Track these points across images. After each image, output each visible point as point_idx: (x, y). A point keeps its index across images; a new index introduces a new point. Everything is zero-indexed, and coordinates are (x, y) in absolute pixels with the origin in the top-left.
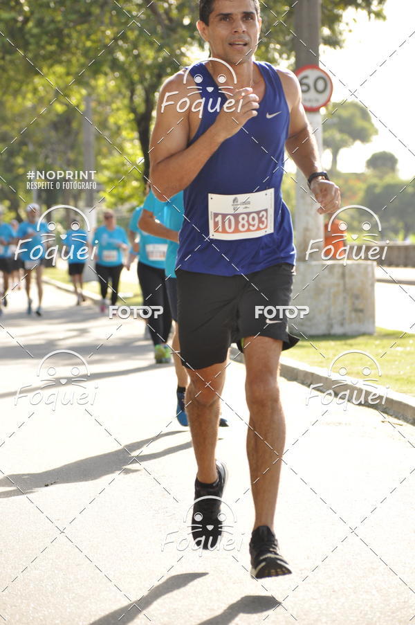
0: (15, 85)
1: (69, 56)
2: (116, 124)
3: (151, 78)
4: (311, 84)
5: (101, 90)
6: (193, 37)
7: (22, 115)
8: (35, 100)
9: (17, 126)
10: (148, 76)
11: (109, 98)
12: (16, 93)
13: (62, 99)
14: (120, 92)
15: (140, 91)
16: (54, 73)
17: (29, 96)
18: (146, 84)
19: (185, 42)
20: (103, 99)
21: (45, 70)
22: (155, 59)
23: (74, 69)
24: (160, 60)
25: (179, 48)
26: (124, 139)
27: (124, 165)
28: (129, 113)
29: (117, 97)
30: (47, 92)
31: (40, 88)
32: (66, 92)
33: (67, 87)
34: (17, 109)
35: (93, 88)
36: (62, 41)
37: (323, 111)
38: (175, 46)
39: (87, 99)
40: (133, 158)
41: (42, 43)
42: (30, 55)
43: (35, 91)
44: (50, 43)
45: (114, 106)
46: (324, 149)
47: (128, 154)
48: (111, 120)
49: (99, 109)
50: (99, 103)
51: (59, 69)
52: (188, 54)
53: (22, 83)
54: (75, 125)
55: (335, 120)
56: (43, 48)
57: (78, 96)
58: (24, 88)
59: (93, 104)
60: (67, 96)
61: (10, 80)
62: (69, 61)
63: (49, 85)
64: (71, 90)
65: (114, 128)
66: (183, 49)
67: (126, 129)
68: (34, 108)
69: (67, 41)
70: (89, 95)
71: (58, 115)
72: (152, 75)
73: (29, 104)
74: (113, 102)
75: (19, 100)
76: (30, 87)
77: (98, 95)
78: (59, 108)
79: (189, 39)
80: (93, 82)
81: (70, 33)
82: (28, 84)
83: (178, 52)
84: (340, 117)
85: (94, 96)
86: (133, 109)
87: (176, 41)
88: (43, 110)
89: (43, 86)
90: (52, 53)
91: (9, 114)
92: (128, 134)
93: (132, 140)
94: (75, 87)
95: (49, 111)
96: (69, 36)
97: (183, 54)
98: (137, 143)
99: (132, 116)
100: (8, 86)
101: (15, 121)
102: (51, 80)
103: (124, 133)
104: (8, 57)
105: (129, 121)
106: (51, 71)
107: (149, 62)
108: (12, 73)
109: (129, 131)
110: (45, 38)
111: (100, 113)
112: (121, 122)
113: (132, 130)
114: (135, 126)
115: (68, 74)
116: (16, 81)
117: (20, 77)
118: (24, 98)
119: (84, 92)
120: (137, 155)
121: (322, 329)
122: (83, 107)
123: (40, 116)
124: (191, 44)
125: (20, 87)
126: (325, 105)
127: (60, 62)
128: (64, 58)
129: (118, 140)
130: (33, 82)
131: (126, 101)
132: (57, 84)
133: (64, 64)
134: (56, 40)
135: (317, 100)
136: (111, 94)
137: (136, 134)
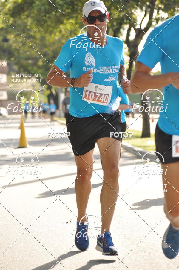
0: (50, 29)
1: (77, 15)
3: (117, 25)
6: (137, 5)
7: (54, 43)
8: (60, 36)
9: (51, 49)
10: (115, 24)
12: (51, 33)
15: (111, 32)
16: (70, 23)
17: (58, 34)
18: (114, 28)
19: (133, 8)
21: (65, 21)
22: (119, 16)
23: (79, 21)
24: (121, 16)
25: (131, 11)
30: (66, 32)
31: (63, 30)
32: (76, 32)
33: (76, 30)
34: (51, 41)
36: (73, 7)
38: (129, 9)
41: (64, 8)
42: (58, 14)
43: (60, 32)
44: (68, 9)
51: (72, 21)
52: (135, 13)
53: (54, 27)
56: (65, 11)
58: (55, 30)
61: (48, 26)
62: (77, 17)
63: (67, 29)
66: (133, 11)
68: (60, 40)
69: (76, 7)
72: (117, 23)
73: (57, 38)
75: (53, 36)
76: (58, 30)
79: (136, 6)
81: (78, 3)
82: (57, 28)
83: (130, 12)
87: (129, 7)
89: (64, 29)
90: (69, 13)
91: (47, 43)
96: (77, 5)
97: (132, 13)
100: (47, 29)
101: (50, 46)
102: (68, 26)
104: (47, 15)
106: (68, 22)
107: (116, 17)
108: (49, 23)
110: (65, 6)
115: (76, 23)
116: (52, 27)
117: (53, 25)
118: (55, 35)
124: (136, 9)
125: (53, 30)
127: (72, 18)
128: (74, 15)
130: (59, 27)
132: (71, 28)
133: (74, 19)
134: (71, 7)
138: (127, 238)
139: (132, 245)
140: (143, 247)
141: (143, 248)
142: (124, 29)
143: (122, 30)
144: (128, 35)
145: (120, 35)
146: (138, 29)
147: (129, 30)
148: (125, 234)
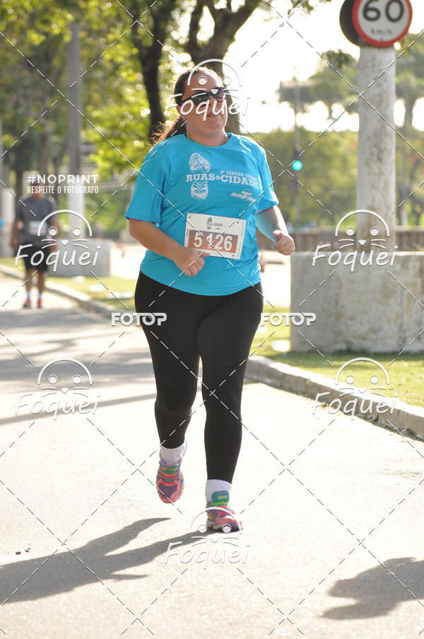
2: (112, 61)
4: (382, 8)
5: (93, 14)
11: (104, 26)
13: (40, 26)
14: (119, 18)
15: (145, 17)
20: (95, 27)
26: (124, 83)
27: (123, 117)
28: (132, 48)
29: (114, 26)
30: (19, 17)
31: (10, 10)
32: (46, 17)
33: (46, 10)
35: (82, 12)
37: (397, 46)
39: (73, 26)
40: (136, 109)
43: (3, 15)
45: (111, 37)
46: (397, 99)
47: (128, 103)
48: (107, 56)
49: (90, 41)
50: (90, 32)
54: (56, 62)
55: (411, 59)
57: (61, 23)
59: (82, 34)
60: (47, 22)
63: (22, 7)
64: (52, 14)
65: (109, 66)
67: (127, 68)
70: (77, 21)
71: (33, 48)
74: (109, 32)
77: (89, 22)
78: (36, 38)
80: (82, 5)
84: (417, 55)
85: (83, 24)
86: (136, 42)
88: (13, 42)
89: (14, 7)
92: (129, 75)
93: (133, 84)
94: (58, 11)
95: (20, 44)
98: (141, 87)
99: (135, 51)
103: (124, 74)
105: (132, 57)
109: (130, 71)
111: (91, 47)
112: (120, 59)
113: (135, 71)
114: (139, 65)
119: (70, 17)
120: (140, 105)
121: (391, 345)
122: (67, 38)
123: (9, 49)
126: (400, 38)
129: (116, 84)
131: (128, 31)
132: (32, 5)
135: (390, 32)
136: (106, 19)
137: (139, 76)
138: (186, 594)
139: (202, 615)
140: (230, 621)
141: (230, 624)
142: (182, 11)
143: (175, 14)
144: (194, 27)
145: (172, 28)
146: (221, 10)
147: (197, 14)
148: (180, 585)
